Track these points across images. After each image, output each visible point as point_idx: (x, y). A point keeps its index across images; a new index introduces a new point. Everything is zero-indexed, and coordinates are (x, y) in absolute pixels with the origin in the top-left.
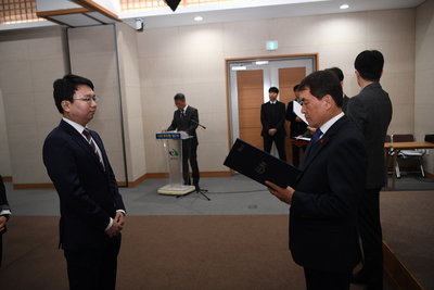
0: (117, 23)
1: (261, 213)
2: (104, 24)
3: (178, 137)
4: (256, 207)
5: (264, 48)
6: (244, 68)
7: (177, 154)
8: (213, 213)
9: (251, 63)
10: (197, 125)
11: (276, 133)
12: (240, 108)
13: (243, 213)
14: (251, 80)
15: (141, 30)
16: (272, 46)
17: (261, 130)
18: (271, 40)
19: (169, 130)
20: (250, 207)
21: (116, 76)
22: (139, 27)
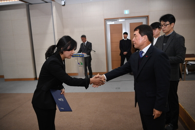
0: (53, 2)
1: (122, 91)
2: (46, 2)
3: (83, 56)
4: (119, 88)
5: (123, 13)
6: (113, 23)
7: (82, 64)
8: (99, 91)
9: (116, 20)
10: (91, 50)
11: (127, 54)
12: (111, 42)
13: (114, 91)
14: (116, 29)
15: (64, 5)
16: (127, 12)
17: (120, 52)
18: (126, 9)
19: (78, 53)
20: (116, 88)
21: (52, 27)
22: (63, 4)
